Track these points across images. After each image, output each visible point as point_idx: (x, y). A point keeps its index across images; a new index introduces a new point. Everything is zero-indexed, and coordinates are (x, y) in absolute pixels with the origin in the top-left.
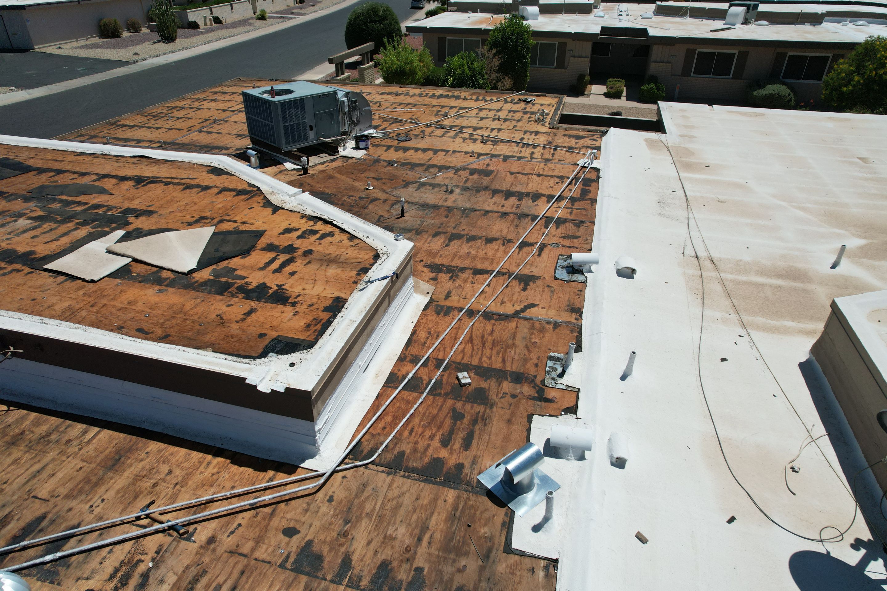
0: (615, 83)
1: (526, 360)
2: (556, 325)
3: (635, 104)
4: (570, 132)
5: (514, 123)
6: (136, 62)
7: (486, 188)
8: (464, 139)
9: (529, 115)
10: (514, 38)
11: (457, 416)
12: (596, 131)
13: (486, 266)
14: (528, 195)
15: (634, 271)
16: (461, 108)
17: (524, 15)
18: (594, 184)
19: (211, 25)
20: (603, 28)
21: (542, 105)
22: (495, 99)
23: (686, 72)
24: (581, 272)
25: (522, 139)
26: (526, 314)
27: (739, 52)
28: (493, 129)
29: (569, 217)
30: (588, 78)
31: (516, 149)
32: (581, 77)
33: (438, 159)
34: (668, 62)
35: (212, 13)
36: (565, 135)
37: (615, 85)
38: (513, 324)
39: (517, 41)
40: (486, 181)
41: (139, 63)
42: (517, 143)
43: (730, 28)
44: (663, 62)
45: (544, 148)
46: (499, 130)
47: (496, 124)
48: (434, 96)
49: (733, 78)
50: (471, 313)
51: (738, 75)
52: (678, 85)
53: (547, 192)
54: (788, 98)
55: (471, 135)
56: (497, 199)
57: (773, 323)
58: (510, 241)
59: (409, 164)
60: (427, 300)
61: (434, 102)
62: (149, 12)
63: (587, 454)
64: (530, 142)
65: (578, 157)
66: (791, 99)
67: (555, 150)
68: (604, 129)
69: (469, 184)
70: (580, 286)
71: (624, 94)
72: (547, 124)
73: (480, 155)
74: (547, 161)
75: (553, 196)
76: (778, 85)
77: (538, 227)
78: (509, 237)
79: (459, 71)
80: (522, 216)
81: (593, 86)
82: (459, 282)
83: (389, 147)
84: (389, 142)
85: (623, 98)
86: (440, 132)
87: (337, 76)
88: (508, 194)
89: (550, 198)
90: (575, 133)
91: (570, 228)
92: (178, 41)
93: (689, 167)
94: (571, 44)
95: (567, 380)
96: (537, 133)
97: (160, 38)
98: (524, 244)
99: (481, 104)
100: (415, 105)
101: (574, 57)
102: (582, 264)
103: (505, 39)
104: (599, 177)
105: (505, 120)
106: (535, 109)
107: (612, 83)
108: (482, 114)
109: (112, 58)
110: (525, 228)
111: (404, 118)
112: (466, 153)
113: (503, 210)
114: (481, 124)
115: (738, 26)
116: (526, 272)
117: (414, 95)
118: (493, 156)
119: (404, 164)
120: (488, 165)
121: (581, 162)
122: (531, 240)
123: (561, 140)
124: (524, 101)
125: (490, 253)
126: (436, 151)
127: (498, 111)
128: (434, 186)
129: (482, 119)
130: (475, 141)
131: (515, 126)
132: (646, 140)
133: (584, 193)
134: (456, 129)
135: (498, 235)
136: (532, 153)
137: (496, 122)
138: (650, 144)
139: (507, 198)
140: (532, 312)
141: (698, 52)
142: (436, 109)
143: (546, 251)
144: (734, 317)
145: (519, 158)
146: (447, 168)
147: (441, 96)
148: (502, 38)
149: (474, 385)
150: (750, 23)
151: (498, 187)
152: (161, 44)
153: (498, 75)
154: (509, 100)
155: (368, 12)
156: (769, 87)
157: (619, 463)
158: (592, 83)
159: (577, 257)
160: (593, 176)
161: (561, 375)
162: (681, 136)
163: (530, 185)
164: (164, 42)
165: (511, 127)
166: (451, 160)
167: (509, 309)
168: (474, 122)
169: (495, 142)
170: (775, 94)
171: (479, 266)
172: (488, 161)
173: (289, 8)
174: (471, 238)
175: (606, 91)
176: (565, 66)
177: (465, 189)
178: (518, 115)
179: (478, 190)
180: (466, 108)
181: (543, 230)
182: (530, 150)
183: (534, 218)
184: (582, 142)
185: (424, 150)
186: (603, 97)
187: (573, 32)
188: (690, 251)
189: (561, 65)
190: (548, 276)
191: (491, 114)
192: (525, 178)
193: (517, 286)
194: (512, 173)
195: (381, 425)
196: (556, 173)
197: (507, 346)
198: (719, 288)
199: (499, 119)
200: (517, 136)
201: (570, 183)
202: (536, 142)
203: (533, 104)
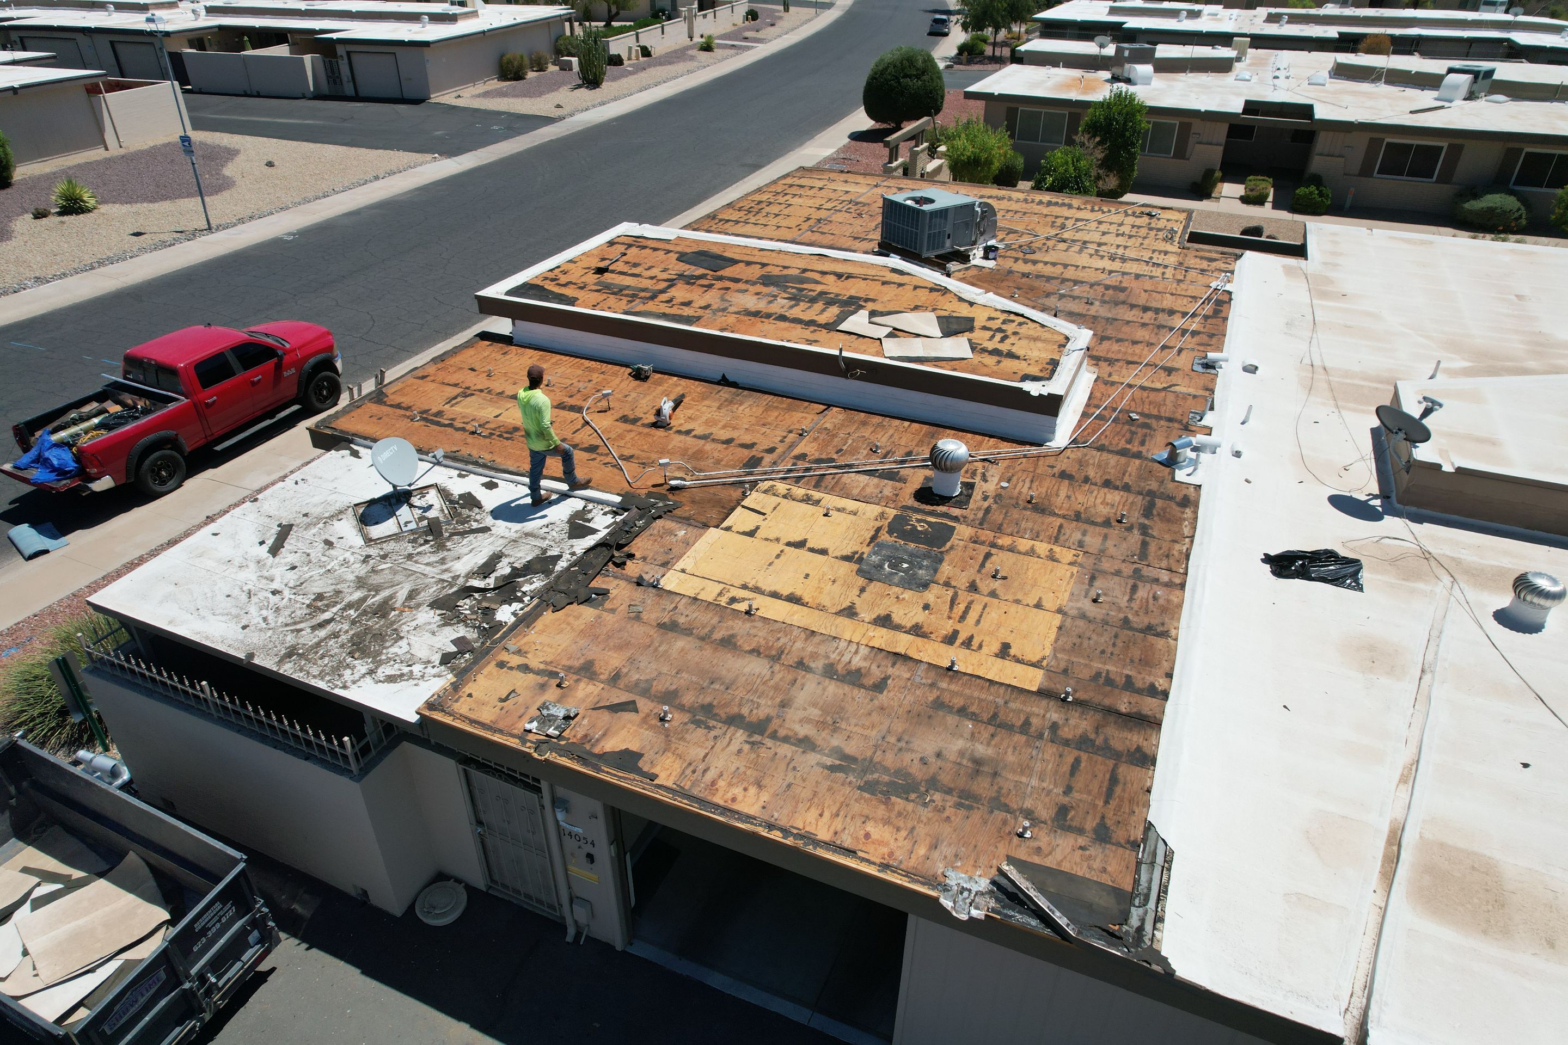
0: (1258, 183)
1: (1174, 413)
2: (1195, 397)
3: (1284, 215)
4: (1202, 254)
5: (1140, 240)
6: (561, 118)
7: (1124, 303)
8: (1091, 255)
9: (1154, 232)
10: (1121, 119)
11: (1133, 433)
12: (1230, 254)
13: (1135, 359)
14: (1163, 310)
15: (1256, 368)
16: (1077, 220)
17: (1131, 77)
18: (1225, 305)
19: (638, 59)
20: (1247, 103)
21: (1168, 220)
22: (1113, 210)
23: (1366, 171)
24: (1214, 368)
25: (1151, 258)
26: (1173, 389)
27: (1450, 146)
28: (1118, 246)
29: (1202, 330)
30: (1218, 174)
31: (1147, 268)
32: (1209, 174)
33: (1070, 273)
34: (1340, 156)
35: (638, 40)
36: (1196, 257)
37: (1257, 186)
38: (1163, 394)
39: (1125, 124)
40: (1122, 296)
41: (566, 120)
42: (1147, 263)
43: (1442, 107)
44: (1332, 156)
45: (1175, 269)
46: (1126, 247)
47: (1121, 241)
48: (1040, 203)
49: (1436, 182)
50: (1130, 386)
51: (1445, 178)
52: (1352, 189)
53: (1181, 309)
54: (1516, 215)
55: (1097, 251)
56: (1135, 312)
57: (1361, 407)
58: (1152, 344)
59: (1043, 276)
60: (1095, 376)
61: (1045, 211)
62: (557, 41)
63: (1218, 450)
64: (1160, 262)
65: (1210, 279)
66: (1521, 216)
67: (1186, 271)
68: (1238, 251)
69: (1106, 298)
70: (1213, 376)
71: (1270, 198)
72: (1176, 243)
73: (1111, 272)
74: (1179, 281)
75: (1187, 313)
76: (1503, 195)
77: (1175, 336)
78: (1152, 341)
79: (1061, 170)
80: (1160, 327)
81: (1225, 184)
82: (1116, 368)
83: (1016, 260)
84: (1014, 254)
85: (1268, 205)
86: (1062, 246)
87: (890, 162)
88: (1146, 309)
89: (1184, 314)
90: (1207, 255)
91: (1204, 338)
92: (605, 85)
93: (1324, 295)
94: (1197, 125)
95: (1203, 423)
96: (1166, 253)
97: (580, 82)
98: (1164, 347)
99: (1099, 216)
100: (1025, 213)
101: (1200, 143)
102: (1215, 362)
103: (1109, 120)
104: (1231, 299)
105: (1130, 237)
106: (1161, 224)
107: (1253, 182)
108: (1103, 228)
109: (531, 113)
110: (1164, 336)
111: (1020, 228)
112: (1097, 269)
113: (1142, 321)
114: (1105, 239)
115: (1458, 103)
116: (1169, 365)
117: (1018, 201)
118: (1124, 274)
119: (1038, 277)
120: (1121, 282)
121: (1214, 285)
122: (1171, 345)
123: (1192, 261)
124: (1148, 214)
125: (1137, 351)
126: (1065, 266)
127: (1121, 225)
128: (1074, 298)
129: (1104, 234)
130: (1102, 257)
131: (1142, 244)
132: (1284, 266)
133: (1216, 313)
134: (1079, 243)
135: (1141, 339)
136: (1163, 273)
137: (1120, 238)
138: (1288, 271)
139: (1144, 312)
140: (1177, 388)
141: (1388, 144)
142: (1049, 219)
143: (1184, 354)
144: (1332, 402)
145: (1151, 277)
146: (1082, 282)
147: (1049, 204)
148: (1105, 119)
149: (1140, 421)
150: (1478, 98)
151: (1134, 302)
152: (583, 91)
153: (1101, 172)
154: (1130, 212)
155: (901, 63)
156: (1489, 197)
157: (1238, 454)
158: (1223, 180)
159: (1211, 355)
160: (1226, 298)
161: (1200, 420)
162: (1325, 264)
163: (1165, 302)
164: (587, 88)
165: (1137, 245)
166: (1081, 275)
167: (1158, 386)
168: (1096, 237)
169: (1124, 260)
170: (1496, 208)
171: (1130, 359)
172: (1120, 278)
173: (736, 28)
174: (1119, 340)
175: (1243, 193)
176: (1187, 155)
177: (1104, 302)
178: (1143, 232)
179: (1117, 304)
180: (1083, 220)
181: (1180, 338)
182: (1160, 270)
183: (1171, 329)
184: (1214, 264)
185: (1054, 264)
186: (1239, 202)
187: (1203, 110)
188: (1307, 361)
189: (1181, 153)
190: (1187, 368)
191: (1113, 228)
192: (1159, 296)
193: (1163, 374)
194: (1146, 291)
195: (1086, 433)
196: (1189, 293)
197: (1160, 405)
198: (1325, 386)
199: (1123, 235)
200: (1146, 255)
201: (1203, 303)
202: (1166, 263)
203: (1159, 219)
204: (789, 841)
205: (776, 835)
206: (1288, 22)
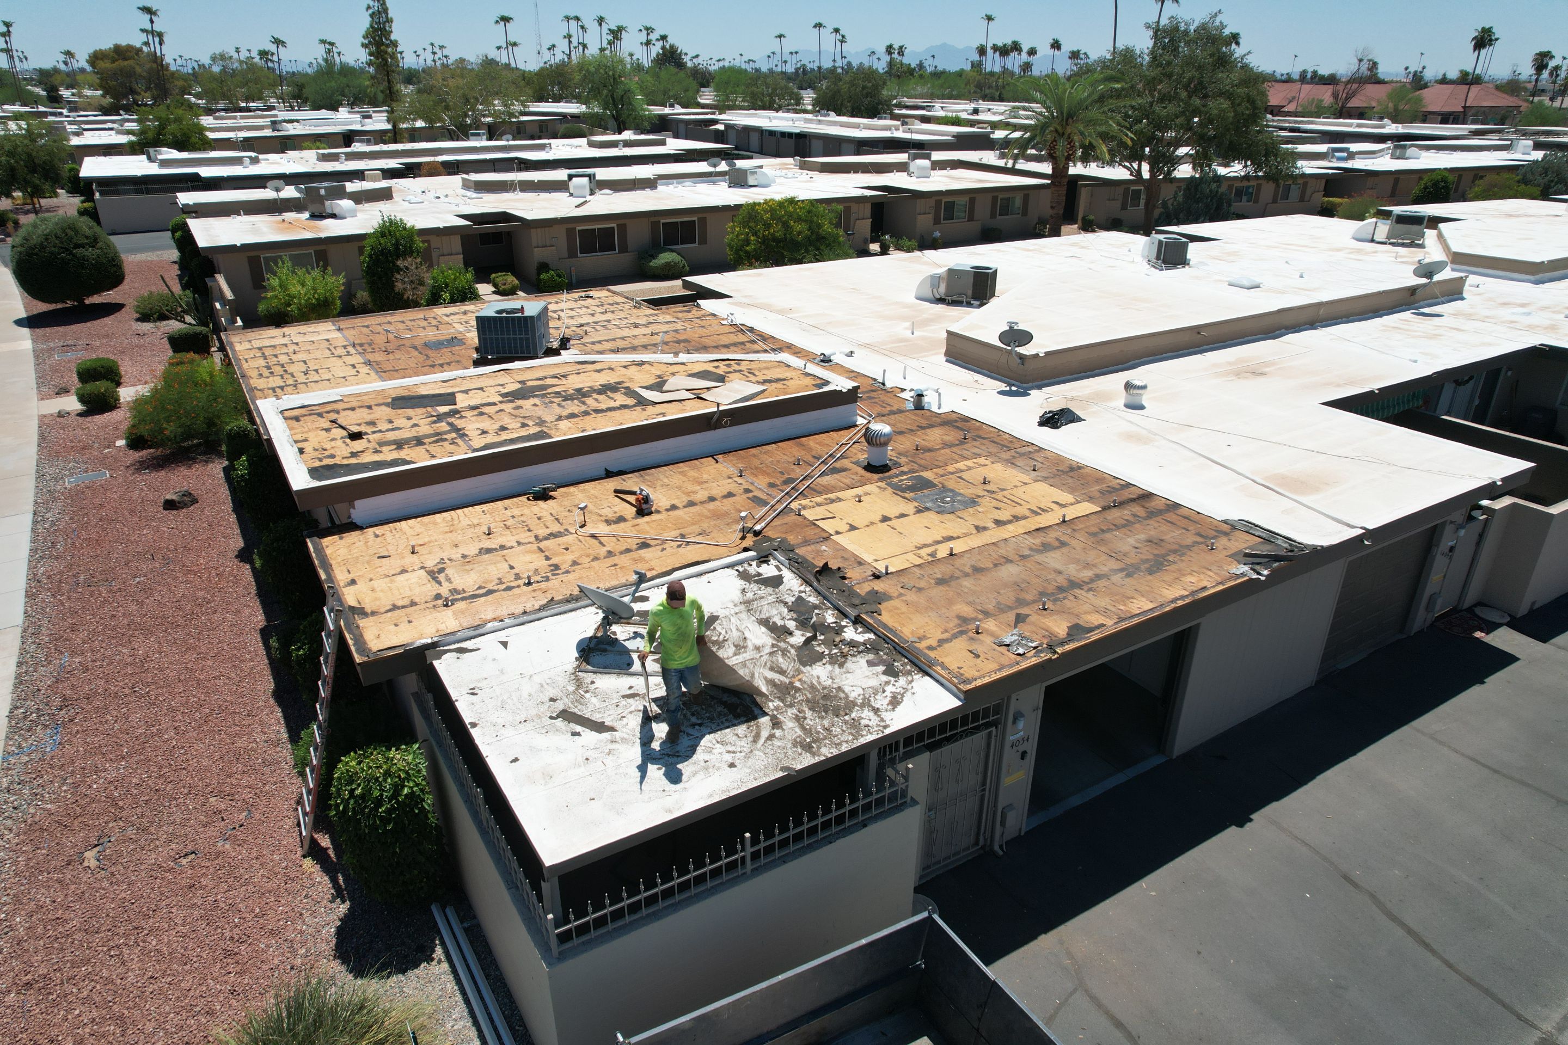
0: (504, 277)
17: (336, 212)
23: (572, 254)
27: (617, 225)
34: (551, 246)
37: (506, 280)
43: (584, 202)
44: (546, 246)
49: (619, 252)
51: (624, 249)
52: (573, 268)
71: (519, 288)
76: (667, 253)
85: (521, 293)
101: (443, 255)
105: (611, 312)
107: (500, 278)
114: (600, 318)
115: (592, 197)
124: (586, 297)
129: (591, 315)
134: (593, 324)
137: (608, 314)
150: (601, 193)
156: (662, 255)
168: (592, 318)
170: (669, 262)
187: (441, 227)
199: (604, 312)
204: (1187, 601)
205: (1180, 603)
206: (346, 160)
